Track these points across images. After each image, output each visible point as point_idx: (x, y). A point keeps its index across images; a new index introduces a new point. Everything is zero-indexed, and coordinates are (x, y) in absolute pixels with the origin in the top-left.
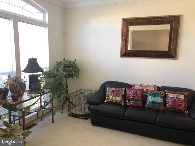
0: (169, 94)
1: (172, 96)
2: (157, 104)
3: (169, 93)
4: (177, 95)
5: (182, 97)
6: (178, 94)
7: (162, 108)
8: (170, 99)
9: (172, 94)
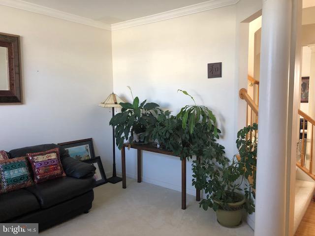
0: (35, 158)
1: (41, 160)
2: (21, 179)
3: (34, 156)
4: (47, 155)
5: (53, 156)
6: (47, 153)
7: (29, 183)
8: (39, 165)
9: (40, 157)
